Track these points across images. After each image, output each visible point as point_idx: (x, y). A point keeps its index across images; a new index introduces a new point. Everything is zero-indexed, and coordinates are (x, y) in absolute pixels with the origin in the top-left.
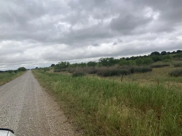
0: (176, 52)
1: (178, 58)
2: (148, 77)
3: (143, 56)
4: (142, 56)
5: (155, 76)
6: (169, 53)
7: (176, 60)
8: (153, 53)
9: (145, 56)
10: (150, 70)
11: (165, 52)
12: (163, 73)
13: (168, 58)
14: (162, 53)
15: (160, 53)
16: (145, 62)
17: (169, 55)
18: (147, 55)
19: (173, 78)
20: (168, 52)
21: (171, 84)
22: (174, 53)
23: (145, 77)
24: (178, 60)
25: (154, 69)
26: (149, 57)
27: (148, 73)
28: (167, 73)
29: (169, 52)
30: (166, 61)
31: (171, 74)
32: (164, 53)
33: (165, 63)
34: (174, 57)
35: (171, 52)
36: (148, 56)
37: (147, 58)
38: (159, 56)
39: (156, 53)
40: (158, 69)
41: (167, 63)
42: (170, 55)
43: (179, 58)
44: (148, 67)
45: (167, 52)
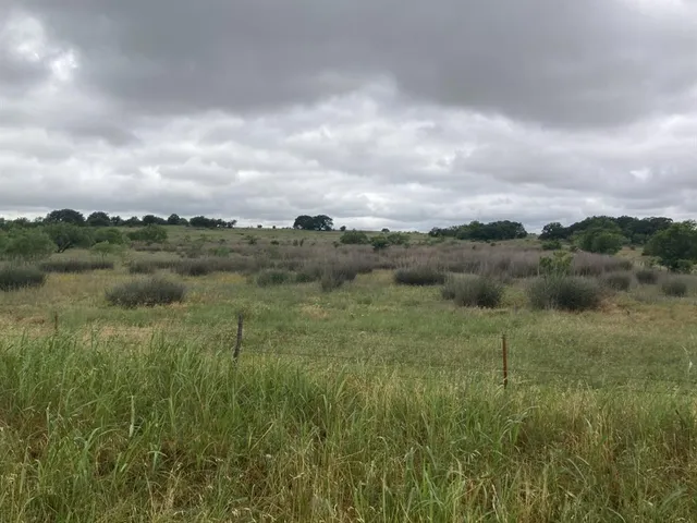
0: (141, 219)
1: (145, 243)
2: (22, 307)
3: (13, 218)
4: (9, 222)
5: (53, 303)
6: (117, 221)
7: (139, 250)
8: (59, 212)
9: (22, 223)
10: (37, 280)
11: (103, 215)
12: (86, 294)
13: (113, 238)
14: (93, 219)
15: (86, 216)
16: (18, 245)
17: (116, 228)
18: (31, 217)
19: (118, 310)
20: (114, 219)
21: (107, 332)
22: (133, 222)
23: (11, 308)
24: (144, 250)
25: (54, 278)
26: (40, 228)
27: (22, 292)
28: (101, 294)
29: (118, 219)
30: (105, 250)
31: (114, 299)
32: (99, 219)
33: (98, 257)
34: (133, 236)
35: (125, 217)
36: (36, 224)
37: (30, 232)
38: (80, 229)
39: (70, 216)
40: (71, 277)
41: (109, 257)
42: (122, 229)
43: (149, 244)
44: (28, 266)
45: (110, 216)
